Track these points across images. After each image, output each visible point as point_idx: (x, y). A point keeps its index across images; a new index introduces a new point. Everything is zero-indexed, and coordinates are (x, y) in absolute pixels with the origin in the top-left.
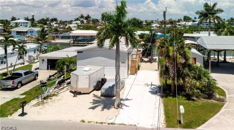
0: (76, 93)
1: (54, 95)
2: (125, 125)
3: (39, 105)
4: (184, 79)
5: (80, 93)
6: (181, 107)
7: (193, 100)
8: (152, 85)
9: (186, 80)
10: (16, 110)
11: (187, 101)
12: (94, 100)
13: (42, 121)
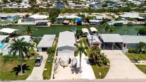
10: (50, 76)
12: (71, 69)
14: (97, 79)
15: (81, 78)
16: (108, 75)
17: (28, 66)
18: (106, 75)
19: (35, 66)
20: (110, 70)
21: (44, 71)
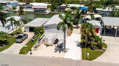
0: (47, 45)
1: (39, 46)
2: (68, 59)
3: (35, 50)
4: (91, 42)
5: (49, 46)
6: (88, 54)
7: (94, 50)
8: (77, 42)
9: (92, 42)
10: (28, 52)
11: (91, 50)
12: (55, 49)
13: (39, 56)
14: (82, 60)
15: (63, 57)
16: (99, 58)
17: (9, 42)
18: (96, 58)
19: (16, 42)
20: (104, 54)
21: (24, 47)
